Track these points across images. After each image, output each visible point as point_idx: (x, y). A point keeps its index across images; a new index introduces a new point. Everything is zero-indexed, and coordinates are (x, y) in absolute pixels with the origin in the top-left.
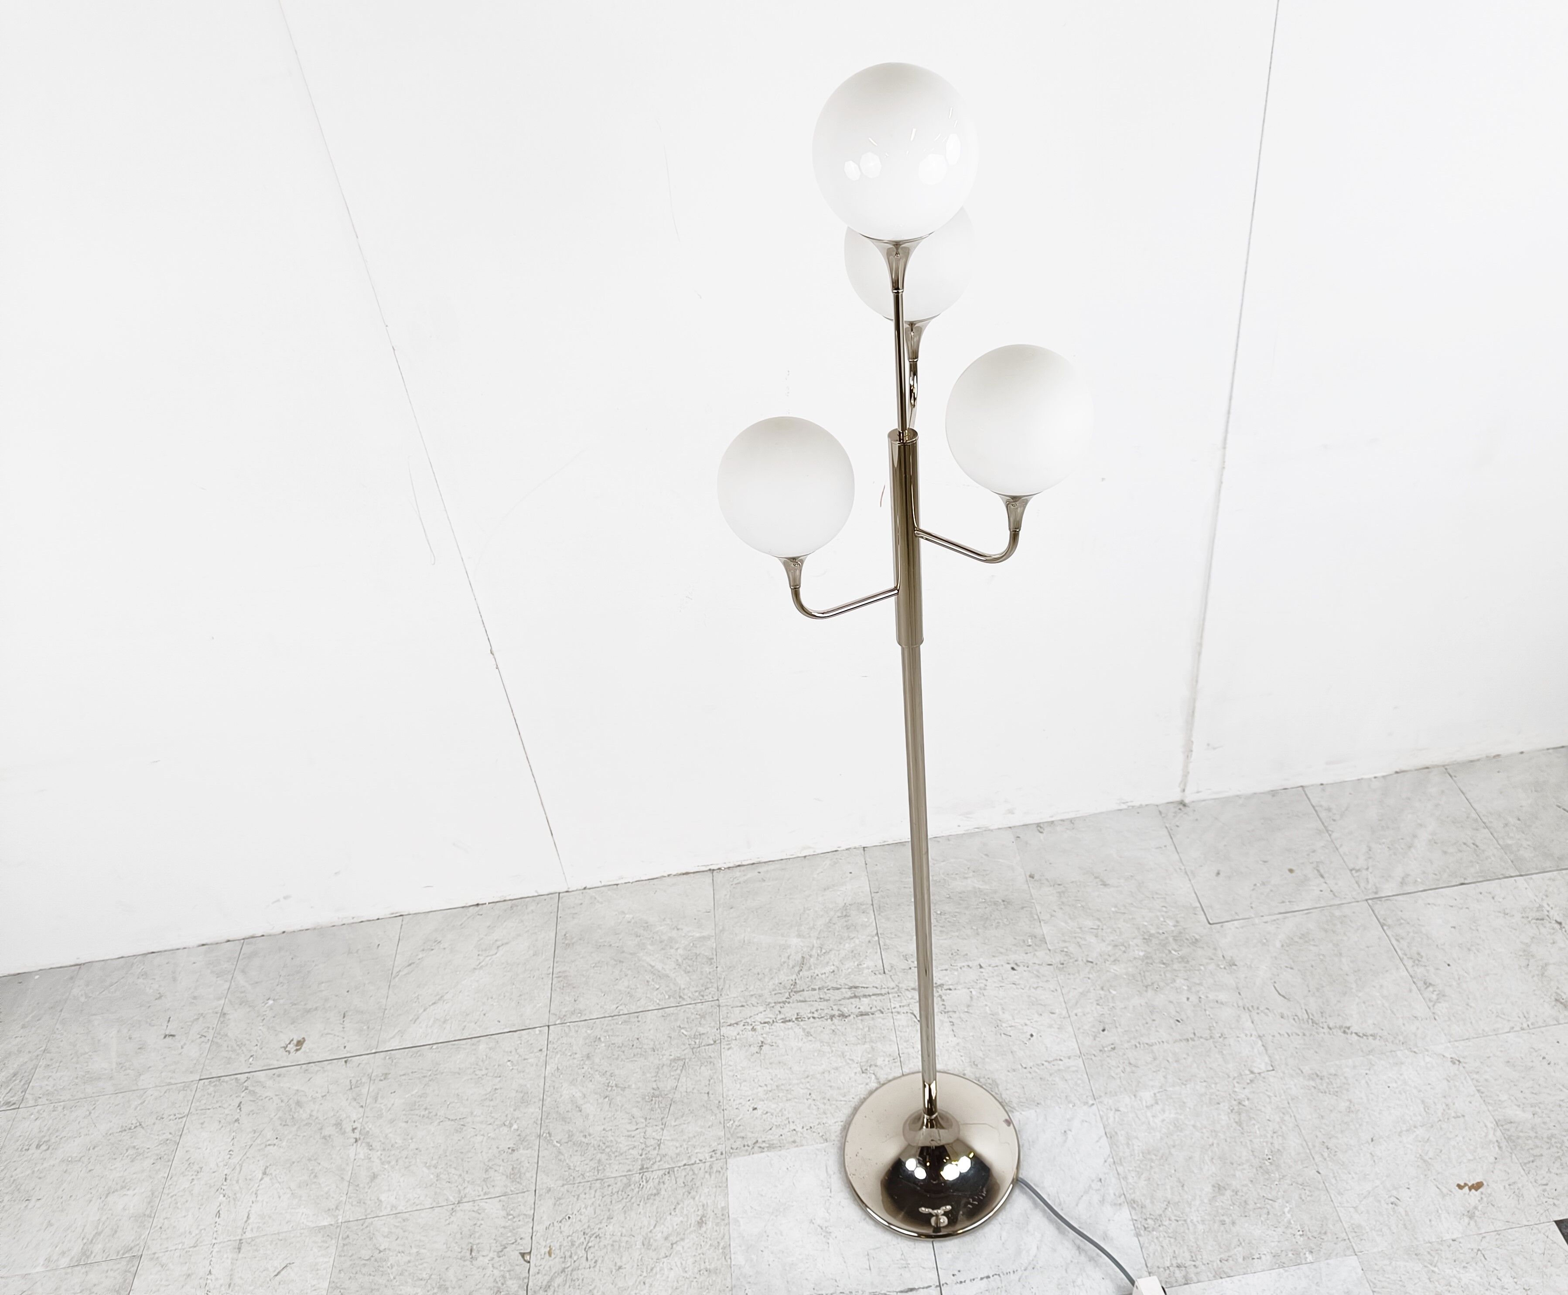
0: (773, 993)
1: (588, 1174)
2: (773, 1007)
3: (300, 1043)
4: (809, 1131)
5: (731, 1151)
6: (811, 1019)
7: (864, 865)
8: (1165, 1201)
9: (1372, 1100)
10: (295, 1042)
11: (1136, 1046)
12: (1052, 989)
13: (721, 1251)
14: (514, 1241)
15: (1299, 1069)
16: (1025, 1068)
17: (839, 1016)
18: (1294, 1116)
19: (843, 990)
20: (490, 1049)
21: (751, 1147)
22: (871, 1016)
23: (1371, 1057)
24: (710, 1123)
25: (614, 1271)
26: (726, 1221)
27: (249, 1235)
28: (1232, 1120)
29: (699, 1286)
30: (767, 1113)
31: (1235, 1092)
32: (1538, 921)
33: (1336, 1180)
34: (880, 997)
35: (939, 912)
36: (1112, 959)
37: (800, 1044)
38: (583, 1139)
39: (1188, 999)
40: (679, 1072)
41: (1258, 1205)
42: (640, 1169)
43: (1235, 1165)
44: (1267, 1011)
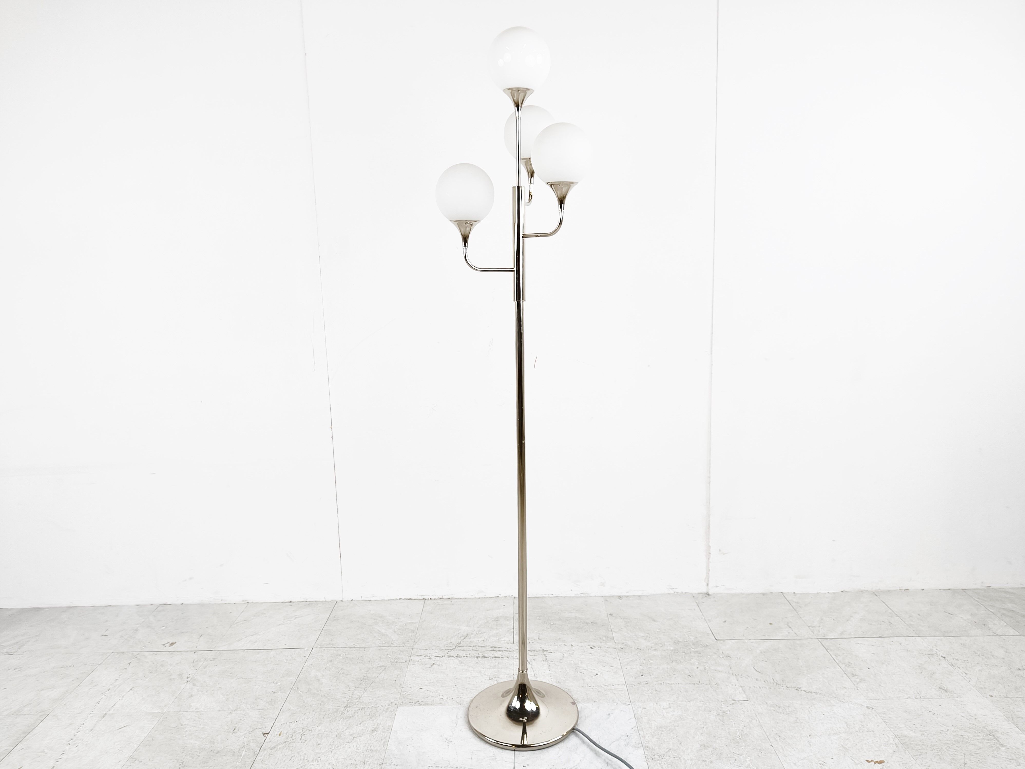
0: (446, 646)
1: (314, 706)
2: (444, 651)
3: (172, 644)
4: (451, 700)
5: (402, 704)
6: (465, 657)
7: (513, 603)
8: (668, 748)
9: (812, 719)
10: (170, 643)
11: (661, 684)
12: (613, 657)
13: (382, 743)
14: (261, 727)
15: (765, 702)
16: (590, 687)
17: (482, 657)
18: (759, 721)
19: (488, 648)
20: (276, 654)
21: (414, 703)
22: (501, 658)
23: (813, 701)
24: (393, 692)
25: (315, 745)
26: (389, 731)
27: (111, 712)
28: (718, 719)
29: (364, 756)
30: (428, 691)
31: (722, 707)
32: (929, 656)
33: (783, 750)
34: (509, 652)
35: (552, 624)
36: (653, 649)
37: (455, 666)
38: (317, 692)
39: (697, 668)
40: (381, 671)
41: (729, 756)
42: (345, 706)
43: (716, 738)
44: (747, 677)
